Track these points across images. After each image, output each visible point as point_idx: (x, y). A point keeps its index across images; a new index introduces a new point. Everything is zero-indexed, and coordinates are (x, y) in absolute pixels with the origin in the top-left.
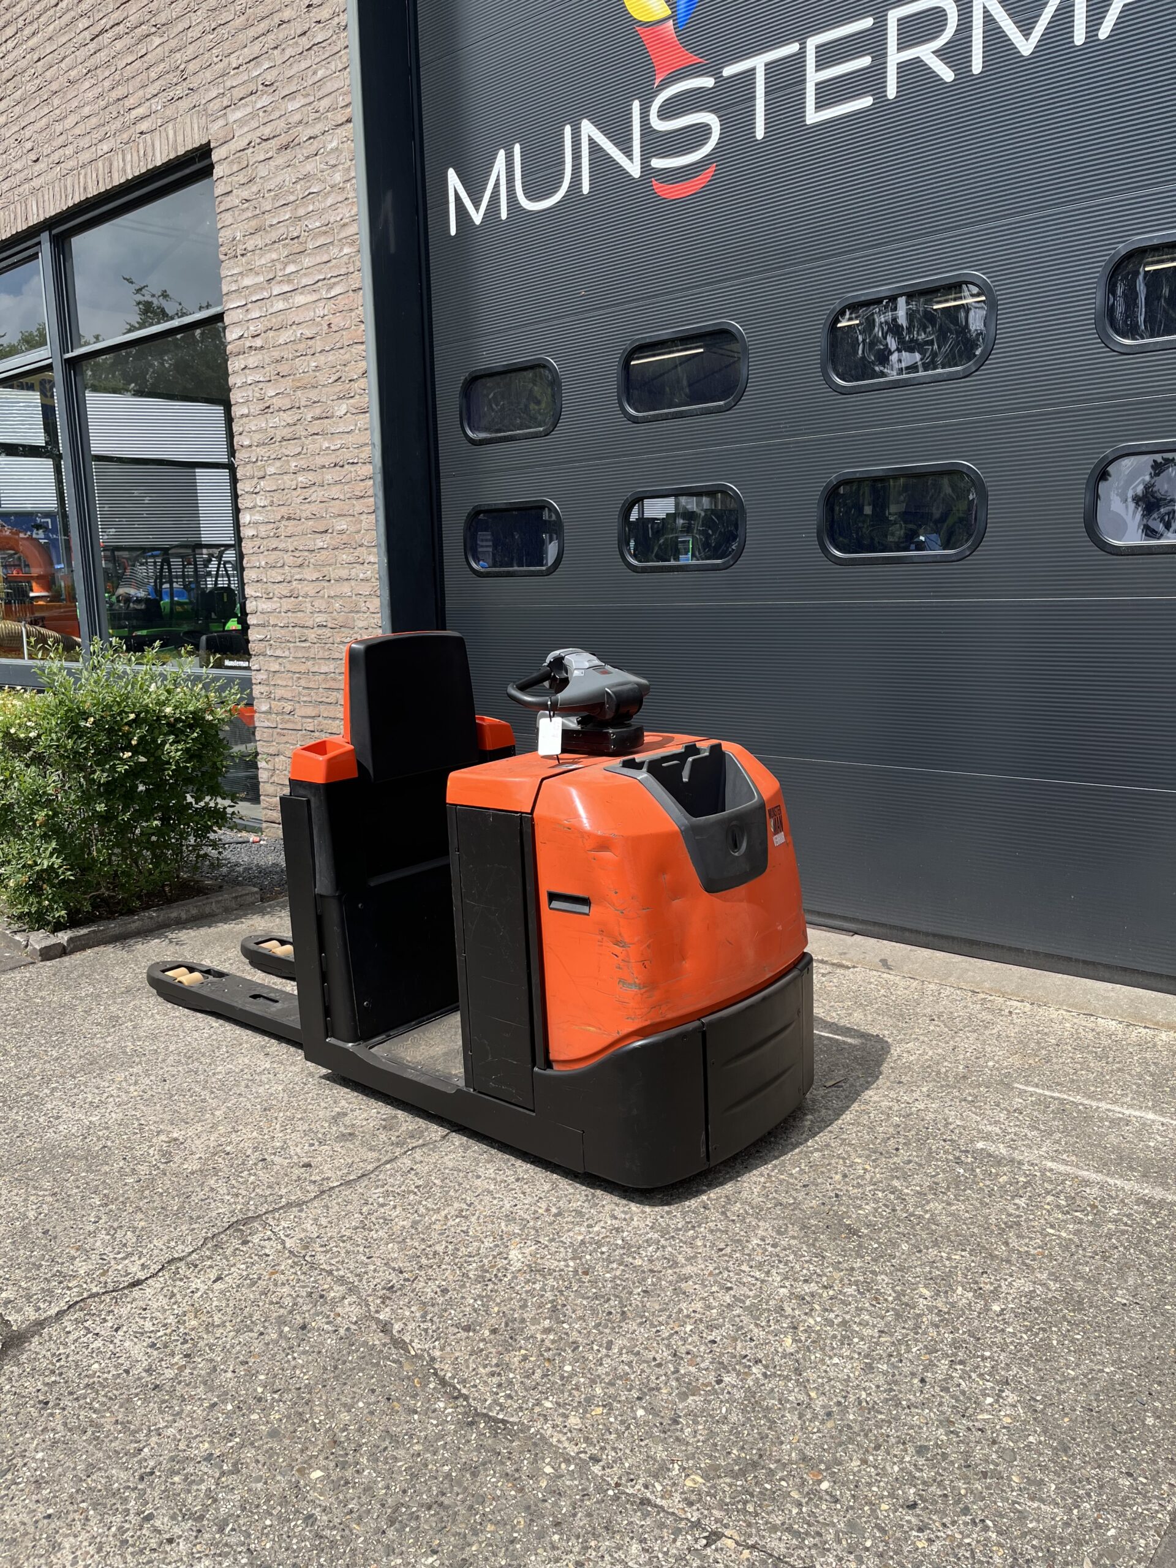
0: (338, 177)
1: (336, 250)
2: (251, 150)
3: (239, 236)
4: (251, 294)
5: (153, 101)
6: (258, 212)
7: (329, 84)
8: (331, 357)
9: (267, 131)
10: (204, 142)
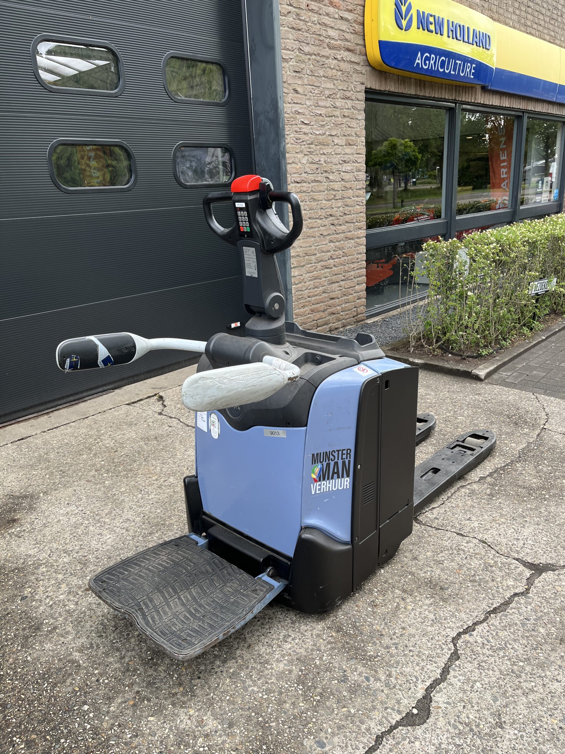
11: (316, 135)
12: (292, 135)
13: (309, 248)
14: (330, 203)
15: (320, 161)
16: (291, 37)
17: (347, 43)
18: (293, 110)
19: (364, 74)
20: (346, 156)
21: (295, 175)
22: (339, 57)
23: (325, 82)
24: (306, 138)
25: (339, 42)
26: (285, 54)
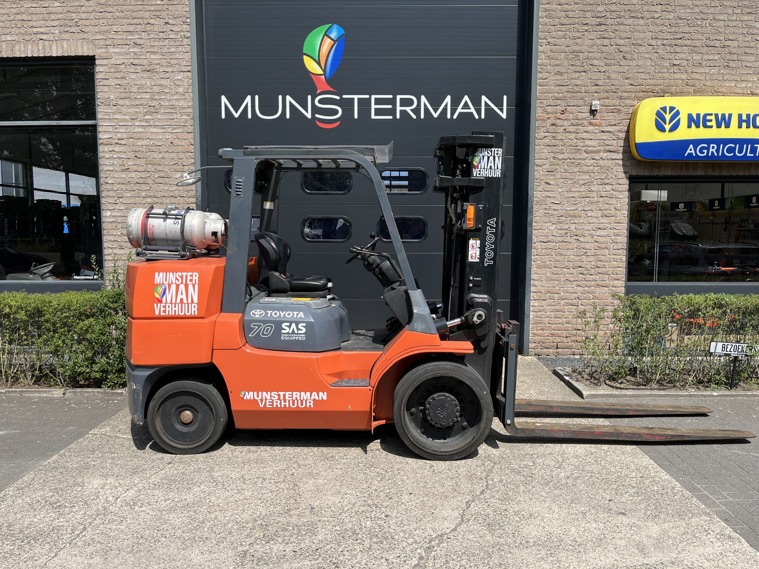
0: (181, 90)
1: (178, 116)
2: (123, 66)
3: (112, 97)
4: (120, 122)
5: (52, 28)
6: (126, 91)
7: (177, 55)
8: (172, 155)
9: (136, 62)
10: (90, 55)
11: (567, 210)
12: (541, 211)
13: (552, 288)
14: (580, 258)
15: (569, 228)
16: (545, 151)
17: (608, 147)
18: (544, 195)
19: (629, 166)
20: (601, 224)
21: (541, 237)
22: (597, 158)
23: (581, 175)
24: (556, 212)
25: (598, 148)
26: (539, 162)
